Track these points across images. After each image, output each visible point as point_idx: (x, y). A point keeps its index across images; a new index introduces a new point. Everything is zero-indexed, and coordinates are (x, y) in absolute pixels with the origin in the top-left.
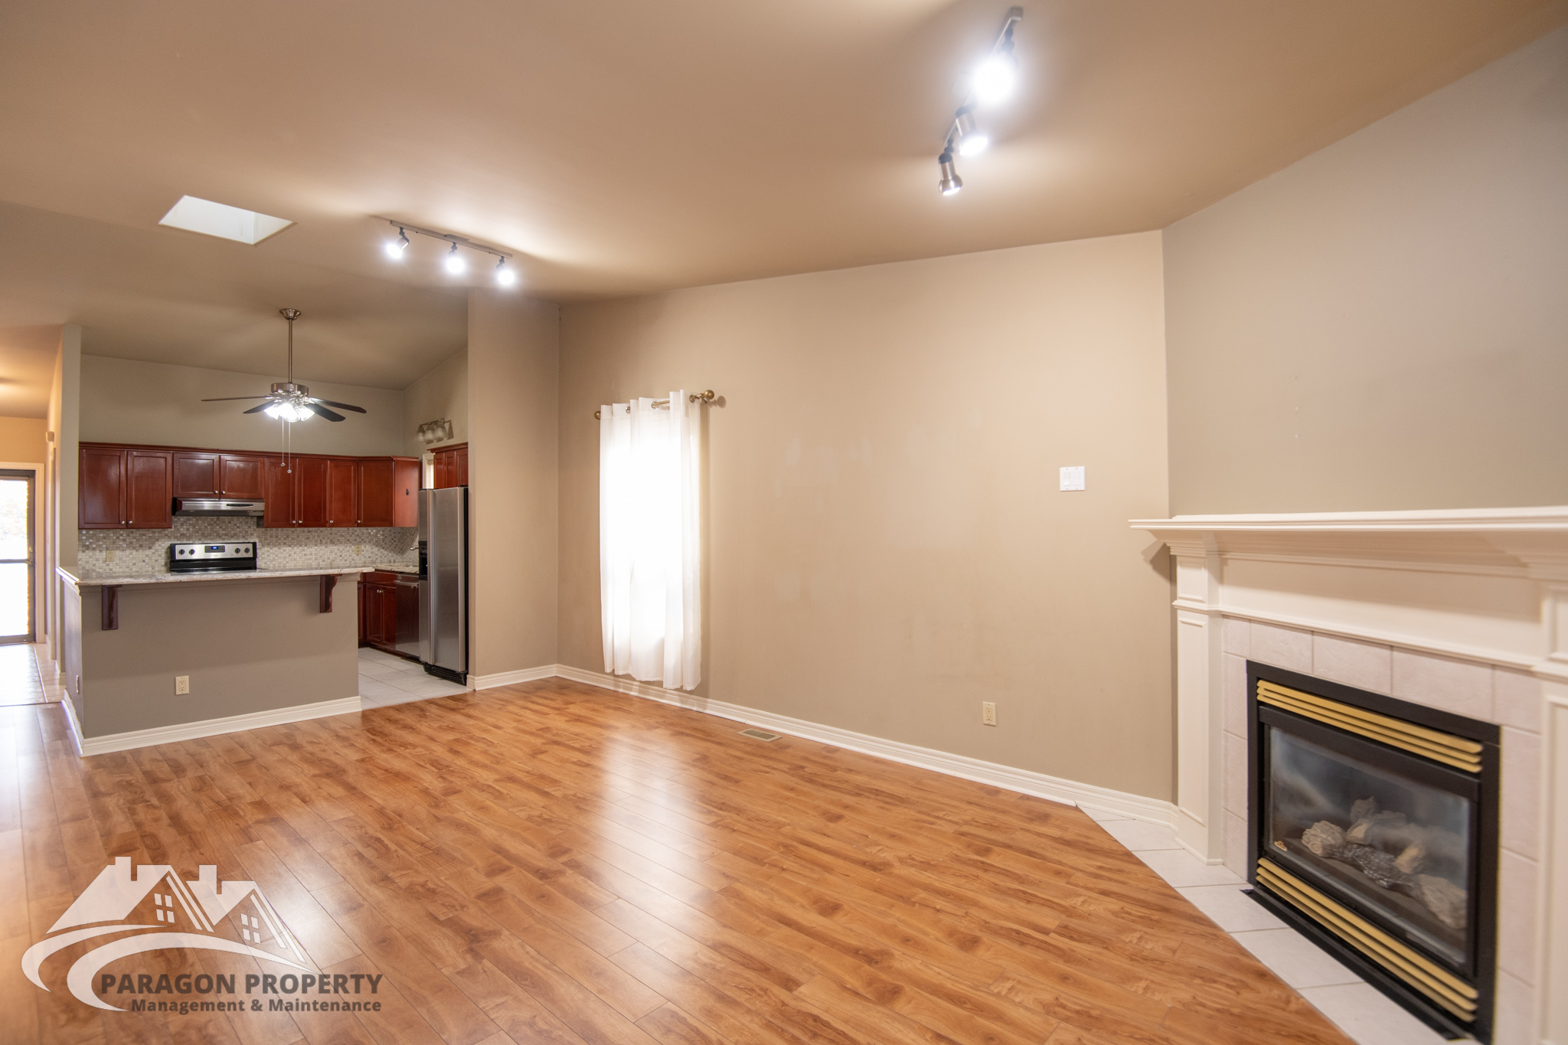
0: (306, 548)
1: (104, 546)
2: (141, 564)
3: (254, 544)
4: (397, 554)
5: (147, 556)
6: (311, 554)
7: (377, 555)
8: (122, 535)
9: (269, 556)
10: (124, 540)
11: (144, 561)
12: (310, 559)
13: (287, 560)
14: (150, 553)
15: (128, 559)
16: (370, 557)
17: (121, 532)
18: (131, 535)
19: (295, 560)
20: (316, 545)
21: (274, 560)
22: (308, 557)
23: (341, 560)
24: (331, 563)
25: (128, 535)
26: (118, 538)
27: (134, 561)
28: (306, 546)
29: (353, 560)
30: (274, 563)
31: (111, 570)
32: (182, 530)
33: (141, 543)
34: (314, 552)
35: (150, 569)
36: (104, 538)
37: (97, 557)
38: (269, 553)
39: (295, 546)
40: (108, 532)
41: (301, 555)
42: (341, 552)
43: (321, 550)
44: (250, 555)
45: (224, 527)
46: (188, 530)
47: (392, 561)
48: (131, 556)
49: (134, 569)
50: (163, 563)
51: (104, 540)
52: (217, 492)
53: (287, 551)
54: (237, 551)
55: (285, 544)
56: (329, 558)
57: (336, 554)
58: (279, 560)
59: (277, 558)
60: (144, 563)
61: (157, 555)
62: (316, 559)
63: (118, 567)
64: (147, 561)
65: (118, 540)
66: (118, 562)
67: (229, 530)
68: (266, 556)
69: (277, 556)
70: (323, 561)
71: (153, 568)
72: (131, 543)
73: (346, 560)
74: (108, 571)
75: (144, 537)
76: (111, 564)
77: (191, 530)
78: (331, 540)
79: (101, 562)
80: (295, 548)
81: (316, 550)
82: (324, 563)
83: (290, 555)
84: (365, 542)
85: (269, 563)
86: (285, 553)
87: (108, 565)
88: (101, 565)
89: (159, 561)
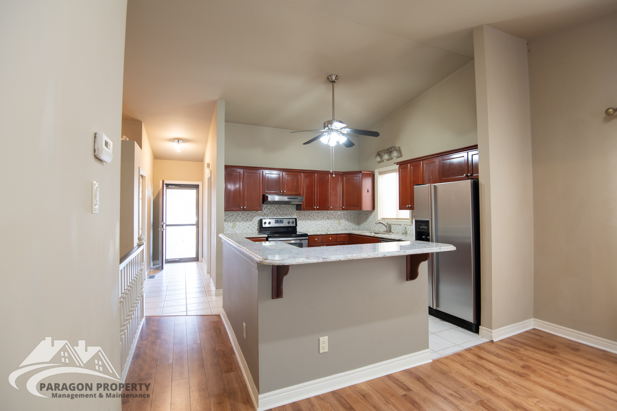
0: (317, 221)
1: (232, 220)
2: (247, 229)
3: (296, 219)
4: (356, 225)
5: (250, 225)
6: (319, 225)
7: (347, 225)
8: (239, 214)
9: (301, 225)
10: (241, 217)
11: (249, 228)
12: (319, 227)
13: (309, 228)
14: (251, 223)
15: (242, 226)
16: (344, 227)
17: (239, 213)
18: (243, 214)
19: (312, 228)
20: (321, 220)
21: (303, 227)
22: (318, 226)
23: (332, 228)
24: (328, 229)
25: (242, 214)
26: (238, 215)
27: (244, 228)
28: (317, 220)
29: (337, 228)
30: (303, 229)
31: (235, 232)
32: (264, 211)
33: (247, 218)
34: (320, 224)
35: (251, 232)
36: (232, 215)
37: (229, 225)
38: (301, 224)
39: (312, 220)
40: (234, 213)
41: (315, 225)
42: (332, 224)
43: (323, 223)
44: (294, 225)
45: (282, 210)
46: (267, 211)
47: (354, 229)
48: (243, 225)
49: (244, 232)
50: (257, 229)
51: (232, 217)
52: (282, 191)
53: (309, 223)
54: (289, 223)
55: (308, 219)
56: (327, 227)
57: (330, 224)
58: (306, 228)
59: (304, 226)
60: (249, 229)
61: (254, 225)
62: (321, 227)
63: (238, 230)
64: (250, 228)
65: (238, 217)
66: (238, 228)
67: (285, 211)
68: (300, 225)
69: (304, 225)
70: (324, 228)
71: (252, 231)
72: (243, 218)
73: (334, 228)
74: (233, 232)
75: (249, 215)
76: (235, 229)
77: (268, 211)
78: (328, 217)
79: (231, 228)
80: (312, 221)
81: (321, 222)
82: (324, 229)
83: (310, 225)
84: (342, 218)
85: (301, 229)
86: (308, 224)
87: (234, 229)
88: (231, 229)
89: (255, 227)
